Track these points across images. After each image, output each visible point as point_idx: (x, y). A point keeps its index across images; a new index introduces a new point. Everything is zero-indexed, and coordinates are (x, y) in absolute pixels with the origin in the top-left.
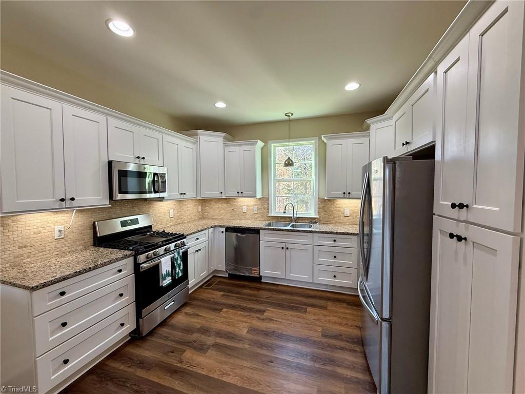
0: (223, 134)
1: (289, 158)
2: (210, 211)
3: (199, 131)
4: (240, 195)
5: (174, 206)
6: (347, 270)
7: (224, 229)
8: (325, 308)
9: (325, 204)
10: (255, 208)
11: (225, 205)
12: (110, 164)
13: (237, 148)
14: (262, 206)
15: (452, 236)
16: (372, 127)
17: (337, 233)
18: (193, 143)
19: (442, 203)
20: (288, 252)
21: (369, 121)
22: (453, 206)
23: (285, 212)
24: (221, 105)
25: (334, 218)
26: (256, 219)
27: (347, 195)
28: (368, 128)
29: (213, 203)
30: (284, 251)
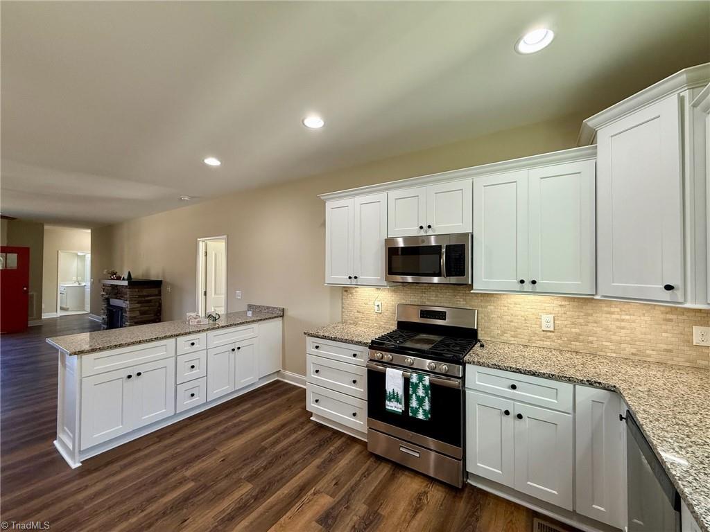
5: (562, 310)
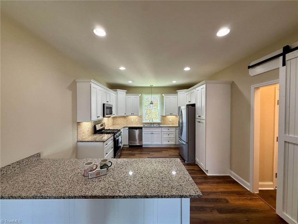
0: (126, 91)
1: (152, 101)
2: (116, 121)
3: (118, 90)
4: (133, 114)
6: (172, 139)
7: (128, 128)
8: (167, 151)
9: (163, 117)
10: (137, 120)
11: (123, 119)
12: (104, 105)
13: (131, 96)
14: (140, 119)
15: (198, 122)
16: (178, 93)
17: (169, 127)
18: (116, 94)
19: (197, 116)
20: (153, 134)
21: (178, 91)
22: (199, 116)
23: (150, 121)
24: (130, 82)
25: (166, 122)
26: (137, 124)
27: (171, 114)
28: (177, 93)
29: (118, 118)
30: (151, 134)
